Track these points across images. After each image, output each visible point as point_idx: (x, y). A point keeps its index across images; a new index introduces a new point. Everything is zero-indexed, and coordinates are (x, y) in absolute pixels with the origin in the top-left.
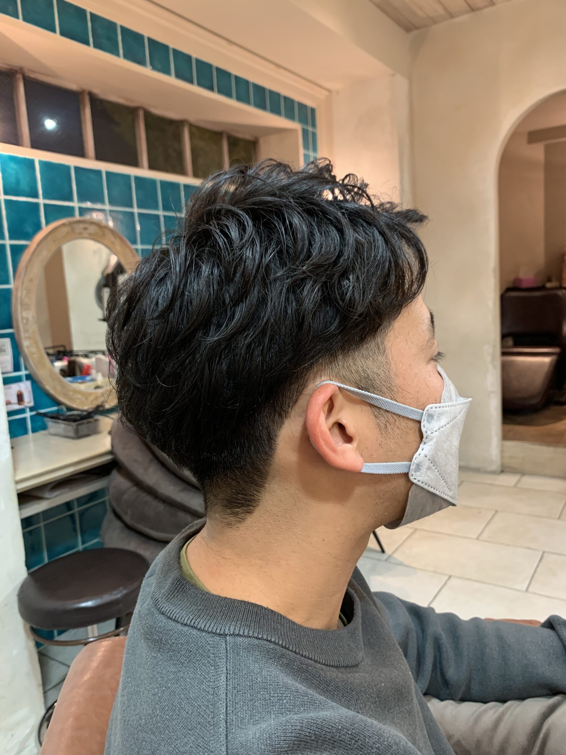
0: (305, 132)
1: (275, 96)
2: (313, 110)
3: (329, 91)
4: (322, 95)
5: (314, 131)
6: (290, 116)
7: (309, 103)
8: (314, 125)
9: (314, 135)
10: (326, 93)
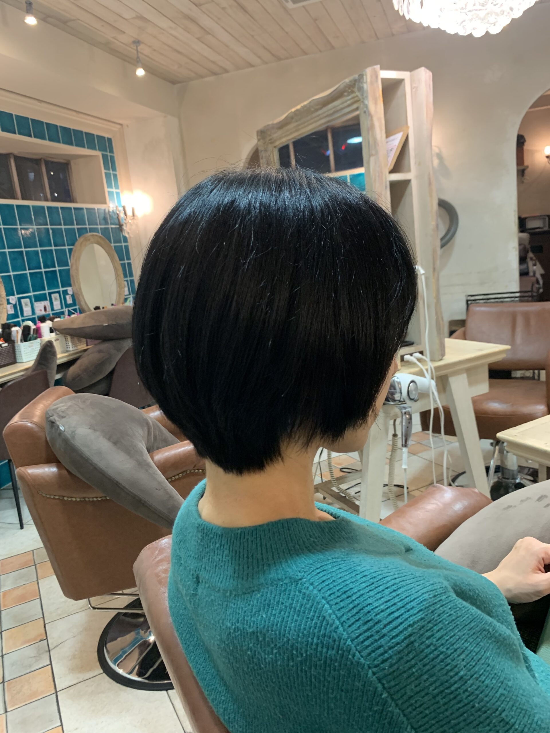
0: (105, 157)
1: (78, 133)
2: (110, 140)
3: (121, 125)
4: (116, 128)
5: (111, 154)
6: (92, 147)
7: (106, 135)
8: (111, 151)
9: (112, 158)
10: (119, 126)
